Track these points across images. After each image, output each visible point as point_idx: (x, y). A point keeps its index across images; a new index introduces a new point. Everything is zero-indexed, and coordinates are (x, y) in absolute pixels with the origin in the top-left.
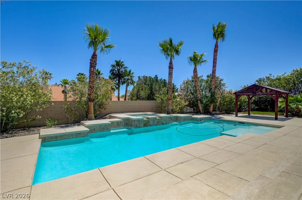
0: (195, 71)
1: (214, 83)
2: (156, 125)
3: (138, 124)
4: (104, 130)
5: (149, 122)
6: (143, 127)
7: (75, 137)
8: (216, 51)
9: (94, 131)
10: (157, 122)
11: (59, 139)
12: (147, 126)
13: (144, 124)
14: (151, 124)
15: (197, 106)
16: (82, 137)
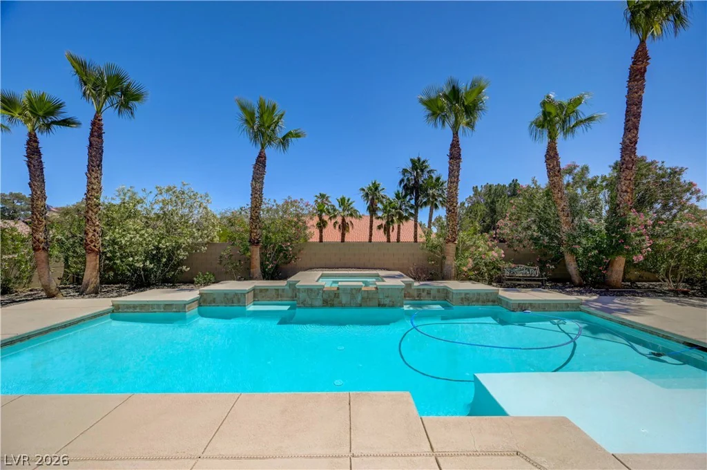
0: (552, 156)
1: (628, 187)
2: (360, 306)
3: (308, 299)
4: (233, 303)
5: (338, 297)
6: (320, 307)
7: (162, 310)
8: (637, 74)
9: (214, 302)
10: (363, 298)
11: (138, 310)
12: (332, 306)
13: (323, 301)
14: (344, 302)
15: (559, 259)
16: (174, 312)
